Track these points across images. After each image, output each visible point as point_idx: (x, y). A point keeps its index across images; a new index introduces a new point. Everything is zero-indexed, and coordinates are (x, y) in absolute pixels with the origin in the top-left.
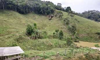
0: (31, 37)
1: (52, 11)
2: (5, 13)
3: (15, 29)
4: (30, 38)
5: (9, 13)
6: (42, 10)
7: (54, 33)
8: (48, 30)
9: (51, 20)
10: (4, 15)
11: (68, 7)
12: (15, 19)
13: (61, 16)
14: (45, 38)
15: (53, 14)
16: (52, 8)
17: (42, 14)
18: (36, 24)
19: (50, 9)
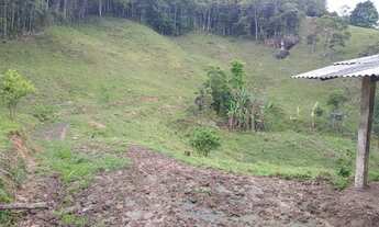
0: (220, 120)
1: (292, 21)
2: (105, 29)
4: (219, 124)
5: (119, 31)
6: (243, 18)
7: (319, 113)
8: (281, 98)
9: (287, 59)
10: (104, 35)
11: (360, 5)
12: (146, 52)
13: (340, 37)
14: (281, 129)
15: (296, 34)
16: (291, 7)
17: (245, 33)
18: (241, 66)
19: (282, 11)
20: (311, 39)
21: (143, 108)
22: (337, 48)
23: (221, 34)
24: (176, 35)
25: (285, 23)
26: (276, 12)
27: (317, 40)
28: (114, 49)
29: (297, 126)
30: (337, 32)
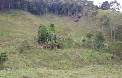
0: (45, 45)
1: (80, 8)
2: (10, 13)
3: (22, 33)
4: (44, 47)
5: (16, 14)
6: (63, 8)
7: (84, 40)
8: (74, 36)
9: (78, 22)
10: (9, 15)
11: (104, 2)
12: (25, 21)
14: (69, 47)
15: (81, 13)
16: (79, 3)
17: (65, 13)
18: (53, 24)
19: (76, 5)
22: (94, 17)
24: (39, 15)
25: (78, 9)
27: (88, 15)
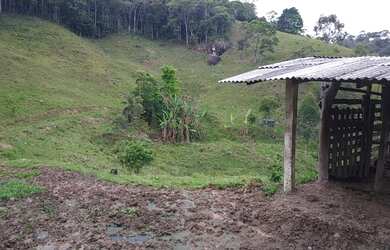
1: (222, 26)
2: (7, 28)
3: (72, 95)
4: (153, 137)
5: (27, 30)
6: (171, 21)
8: (215, 106)
9: (219, 65)
10: (6, 34)
11: (286, 11)
12: (61, 56)
13: (269, 43)
14: (217, 138)
15: (227, 39)
16: (221, 10)
17: (175, 37)
18: (172, 72)
19: (211, 15)
20: (242, 44)
21: (60, 122)
22: (267, 53)
23: (149, 38)
24: (97, 37)
25: (215, 28)
26: (206, 14)
27: (248, 46)
28: (21, 53)
29: (232, 134)
30: (267, 37)
